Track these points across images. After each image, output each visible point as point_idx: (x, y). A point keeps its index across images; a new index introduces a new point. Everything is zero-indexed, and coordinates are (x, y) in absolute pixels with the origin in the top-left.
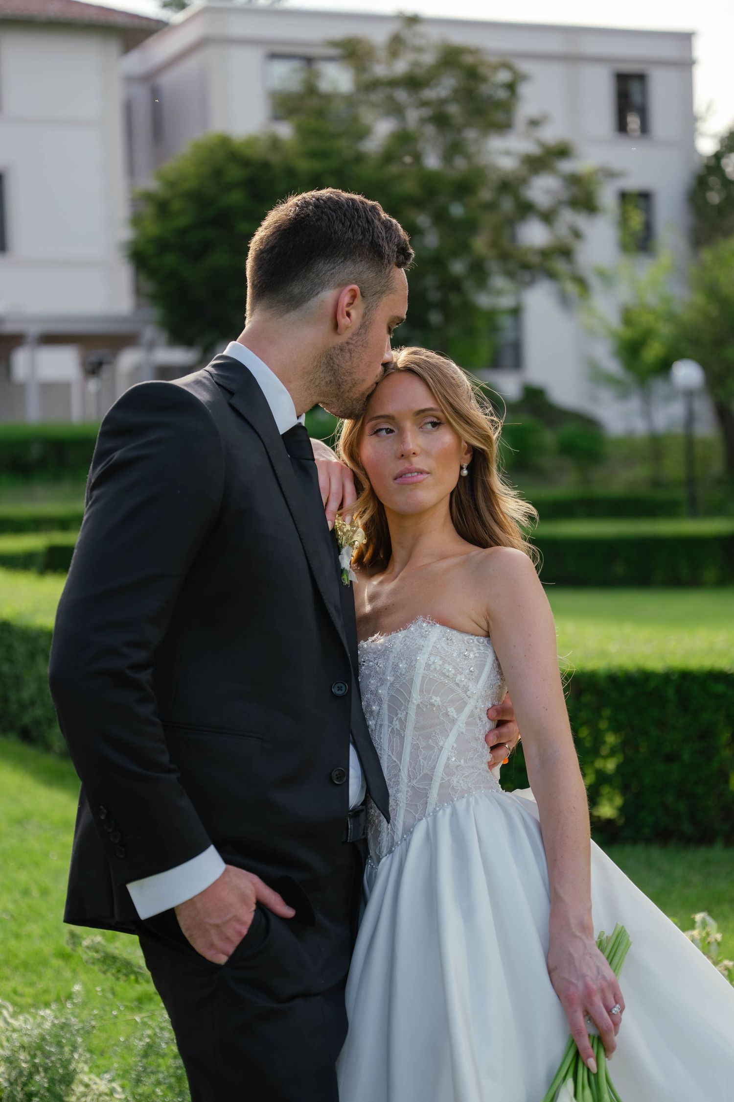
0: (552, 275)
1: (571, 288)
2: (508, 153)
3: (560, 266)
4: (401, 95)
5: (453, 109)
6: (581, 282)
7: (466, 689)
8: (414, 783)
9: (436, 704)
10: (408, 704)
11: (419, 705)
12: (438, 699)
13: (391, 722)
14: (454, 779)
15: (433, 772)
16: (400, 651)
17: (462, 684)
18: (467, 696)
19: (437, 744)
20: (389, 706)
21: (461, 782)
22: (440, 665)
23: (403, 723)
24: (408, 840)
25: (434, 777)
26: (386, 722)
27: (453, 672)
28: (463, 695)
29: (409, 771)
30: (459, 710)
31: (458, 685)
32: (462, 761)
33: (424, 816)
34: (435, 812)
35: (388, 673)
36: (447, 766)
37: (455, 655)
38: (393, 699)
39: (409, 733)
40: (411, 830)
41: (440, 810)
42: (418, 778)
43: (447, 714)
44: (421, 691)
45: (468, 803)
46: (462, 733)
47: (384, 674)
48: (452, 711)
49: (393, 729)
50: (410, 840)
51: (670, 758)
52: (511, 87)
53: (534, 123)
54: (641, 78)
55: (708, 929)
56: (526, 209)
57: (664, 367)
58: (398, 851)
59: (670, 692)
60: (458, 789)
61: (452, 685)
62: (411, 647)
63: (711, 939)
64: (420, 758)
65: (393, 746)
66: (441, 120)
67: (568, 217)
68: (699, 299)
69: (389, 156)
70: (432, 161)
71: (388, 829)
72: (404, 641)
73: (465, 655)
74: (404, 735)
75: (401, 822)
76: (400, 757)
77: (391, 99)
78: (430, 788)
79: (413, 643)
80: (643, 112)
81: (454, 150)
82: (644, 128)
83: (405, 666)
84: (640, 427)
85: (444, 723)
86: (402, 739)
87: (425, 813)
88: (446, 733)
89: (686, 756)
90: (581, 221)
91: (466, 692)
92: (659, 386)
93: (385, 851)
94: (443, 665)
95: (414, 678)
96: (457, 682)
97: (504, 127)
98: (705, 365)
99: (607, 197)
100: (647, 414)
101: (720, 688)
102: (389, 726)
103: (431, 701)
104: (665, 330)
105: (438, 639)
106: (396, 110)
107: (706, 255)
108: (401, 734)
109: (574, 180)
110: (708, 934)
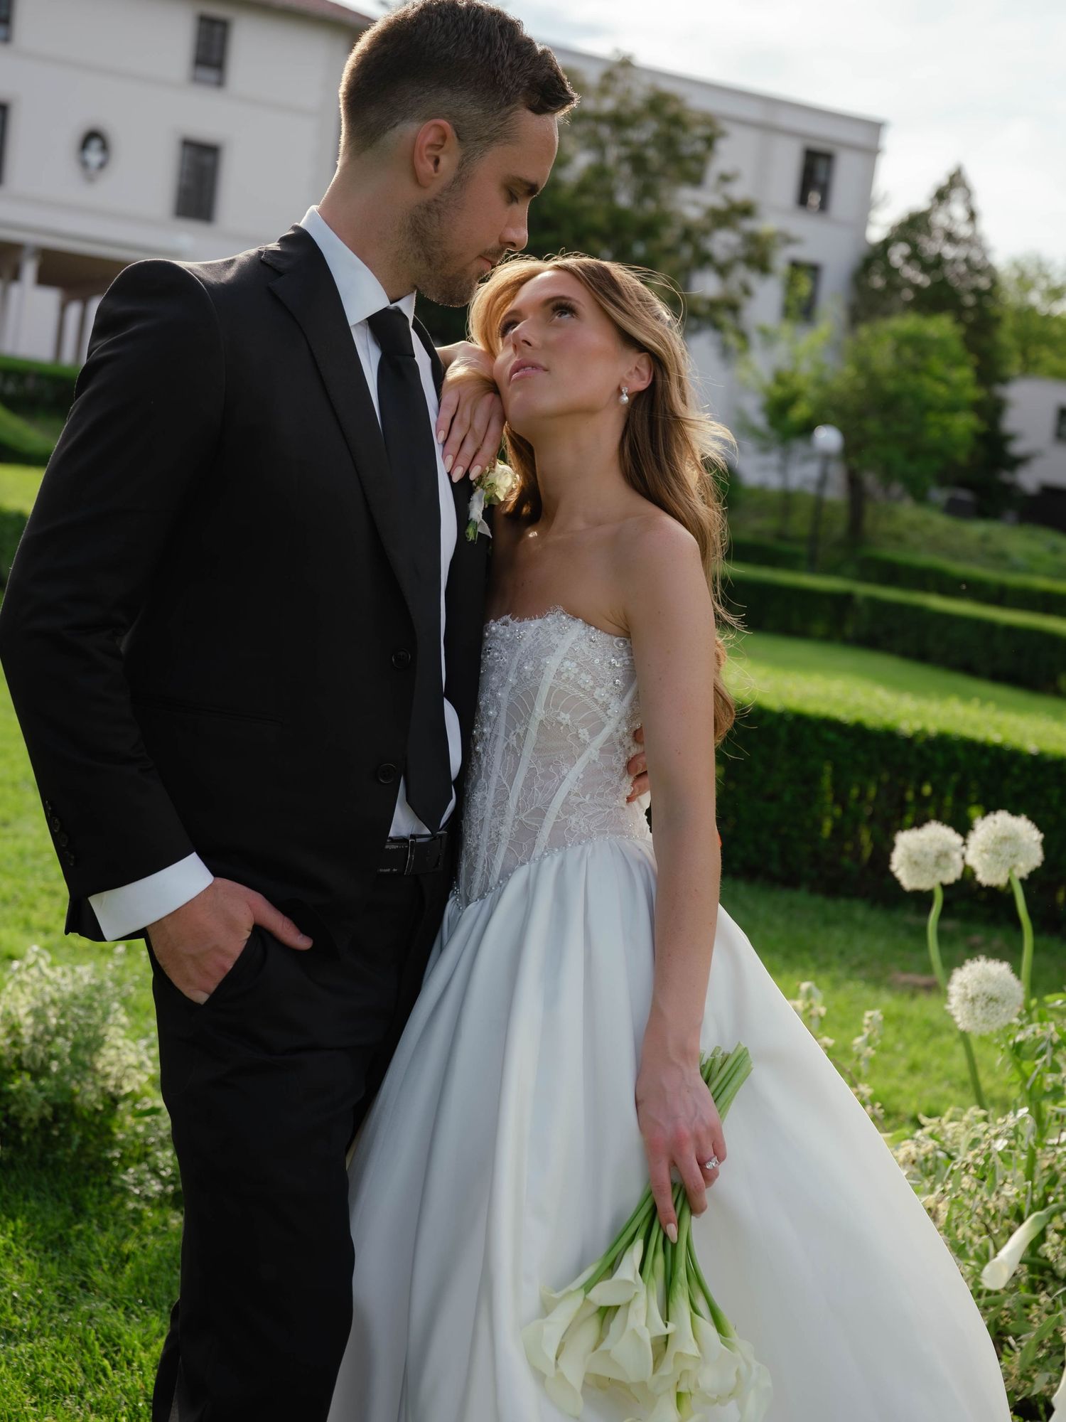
0: (717, 326)
1: (732, 340)
2: (695, 203)
3: (725, 318)
4: (605, 131)
5: (652, 154)
6: (743, 336)
7: (606, 707)
8: (522, 817)
9: (564, 722)
10: (529, 718)
11: (542, 721)
12: (568, 716)
13: (507, 735)
14: (573, 819)
15: (548, 807)
16: (529, 648)
17: (601, 701)
18: (607, 715)
19: (559, 772)
20: (507, 714)
21: (582, 823)
22: (575, 674)
23: (521, 739)
24: (503, 887)
25: (547, 814)
26: (502, 734)
27: (591, 683)
28: (601, 714)
29: (519, 801)
30: (594, 733)
31: (596, 701)
32: (588, 797)
33: (529, 860)
34: (542, 856)
35: (511, 673)
36: (566, 802)
37: (597, 661)
38: (511, 707)
39: (527, 753)
40: (510, 875)
41: (548, 855)
42: (529, 811)
43: (577, 737)
44: (547, 704)
45: (583, 851)
46: (594, 761)
47: (507, 673)
48: (584, 733)
49: (508, 744)
50: (504, 888)
51: (772, 798)
52: (710, 141)
53: (725, 179)
54: (828, 157)
55: (812, 1000)
56: (703, 260)
57: (807, 429)
58: (489, 896)
59: (783, 733)
60: (576, 833)
61: (588, 700)
62: (543, 645)
63: (813, 1012)
64: (535, 787)
65: (505, 765)
66: (638, 162)
67: (741, 273)
68: (849, 371)
69: (583, 188)
70: (624, 199)
71: (484, 867)
72: (537, 634)
73: (610, 663)
74: (521, 755)
75: (500, 863)
76: (511, 781)
77: (594, 134)
78: (541, 827)
79: (547, 640)
80: (825, 190)
81: (646, 191)
82: (823, 206)
83: (532, 669)
84: (774, 481)
85: (572, 747)
86: (518, 760)
87: (531, 856)
88: (572, 760)
89: (787, 798)
90: (754, 279)
91: (605, 710)
92: (799, 447)
93: (476, 894)
94: (579, 673)
95: (540, 687)
96: (596, 697)
97: (696, 180)
98: (845, 433)
99: (780, 261)
100: (783, 469)
101: (831, 736)
102: (505, 740)
103: (559, 718)
104: (813, 393)
105: (578, 639)
106: (598, 145)
107: (864, 331)
108: (517, 754)
109: (753, 239)
110: (811, 1007)
